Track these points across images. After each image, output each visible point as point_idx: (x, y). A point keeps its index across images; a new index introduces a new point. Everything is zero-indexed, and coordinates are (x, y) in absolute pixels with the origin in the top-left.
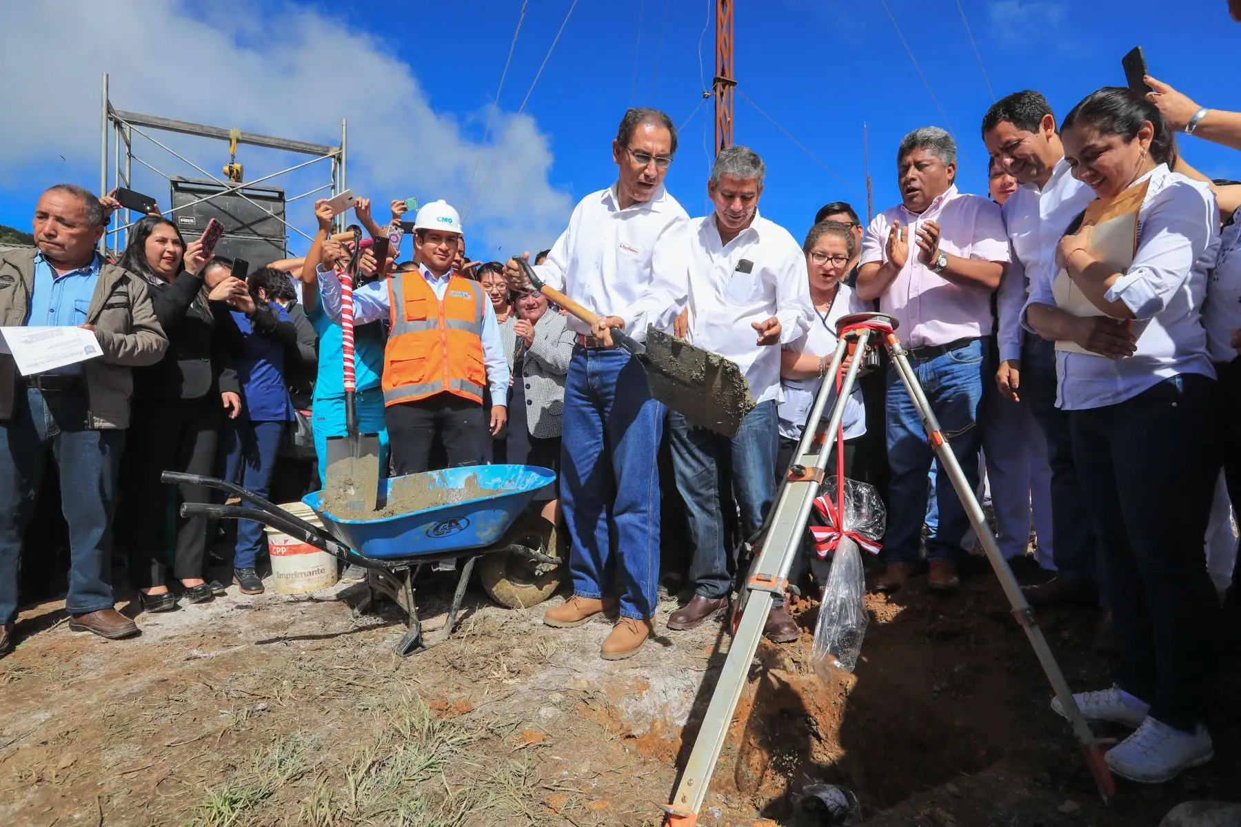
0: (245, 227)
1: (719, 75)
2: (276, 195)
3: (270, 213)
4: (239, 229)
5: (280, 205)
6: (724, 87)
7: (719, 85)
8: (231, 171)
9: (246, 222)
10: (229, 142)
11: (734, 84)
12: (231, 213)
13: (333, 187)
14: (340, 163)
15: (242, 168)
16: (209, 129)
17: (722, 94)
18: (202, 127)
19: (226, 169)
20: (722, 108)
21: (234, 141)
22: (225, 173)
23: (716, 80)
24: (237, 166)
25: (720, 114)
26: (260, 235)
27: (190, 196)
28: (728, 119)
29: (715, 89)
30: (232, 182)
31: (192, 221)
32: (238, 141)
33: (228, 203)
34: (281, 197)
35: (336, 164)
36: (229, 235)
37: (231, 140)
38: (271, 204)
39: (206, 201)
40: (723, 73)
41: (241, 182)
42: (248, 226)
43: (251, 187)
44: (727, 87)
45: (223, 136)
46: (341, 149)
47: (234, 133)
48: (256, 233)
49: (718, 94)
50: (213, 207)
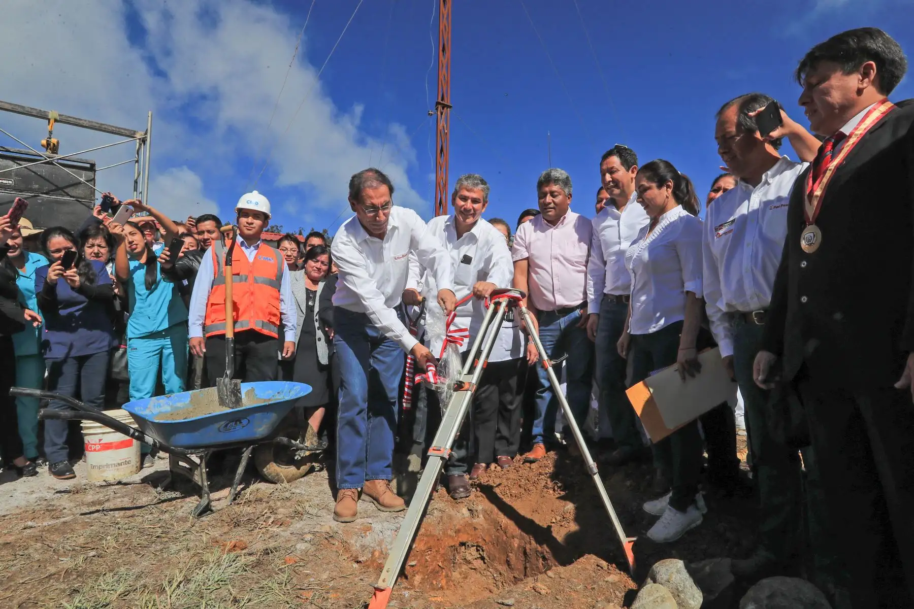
0: (59, 189)
1: (440, 100)
2: (88, 166)
3: (82, 180)
4: (52, 191)
5: (90, 174)
6: (443, 108)
7: (440, 108)
8: (48, 144)
9: (60, 185)
10: (47, 121)
11: (450, 107)
12: (47, 177)
13: (137, 161)
14: (144, 144)
15: (58, 143)
16: (30, 110)
17: (442, 114)
18: (23, 107)
19: (44, 142)
20: (442, 123)
21: (52, 121)
22: (43, 146)
23: (438, 103)
24: (54, 141)
25: (440, 127)
26: (71, 197)
27: (10, 163)
28: (446, 131)
29: (437, 109)
30: (49, 153)
31: (10, 182)
32: (56, 121)
33: (44, 170)
34: (92, 168)
35: (140, 145)
36: (44, 196)
37: (49, 120)
38: (84, 173)
39: (25, 167)
40: (443, 99)
41: (57, 154)
42: (62, 189)
43: (67, 158)
44: (445, 108)
45: (43, 116)
46: (146, 134)
47: (53, 114)
48: (68, 195)
49: (439, 113)
50: (30, 172)
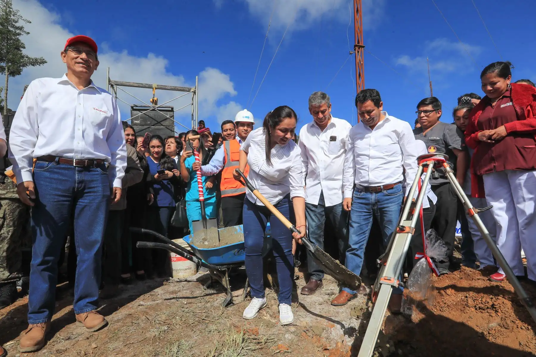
0: (159, 123)
1: (356, 44)
2: (170, 109)
3: (168, 117)
4: (156, 124)
5: (172, 113)
6: (359, 49)
7: (357, 48)
8: (153, 101)
9: (159, 121)
10: (152, 89)
11: (364, 47)
12: (154, 118)
13: (193, 104)
14: (195, 94)
15: (157, 99)
16: (145, 85)
17: (358, 52)
18: (142, 84)
19: (151, 100)
20: (359, 58)
21: (154, 89)
22: (151, 102)
23: (355, 46)
24: (155, 99)
25: (358, 61)
26: (164, 126)
27: (138, 112)
28: (362, 63)
29: (355, 50)
30: (154, 105)
31: (139, 122)
32: (156, 88)
33: (152, 114)
34: (172, 110)
35: (193, 95)
36: (152, 127)
37: (153, 88)
38: (168, 113)
39: (144, 113)
40: (358, 43)
41: (157, 105)
42: (159, 122)
43: (161, 106)
44: (360, 48)
45: (150, 87)
46: (195, 89)
47: (154, 86)
48: (162, 125)
49: (357, 52)
50: (146, 116)
